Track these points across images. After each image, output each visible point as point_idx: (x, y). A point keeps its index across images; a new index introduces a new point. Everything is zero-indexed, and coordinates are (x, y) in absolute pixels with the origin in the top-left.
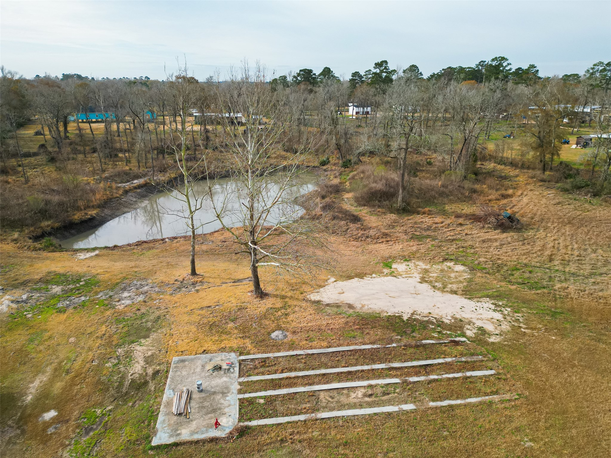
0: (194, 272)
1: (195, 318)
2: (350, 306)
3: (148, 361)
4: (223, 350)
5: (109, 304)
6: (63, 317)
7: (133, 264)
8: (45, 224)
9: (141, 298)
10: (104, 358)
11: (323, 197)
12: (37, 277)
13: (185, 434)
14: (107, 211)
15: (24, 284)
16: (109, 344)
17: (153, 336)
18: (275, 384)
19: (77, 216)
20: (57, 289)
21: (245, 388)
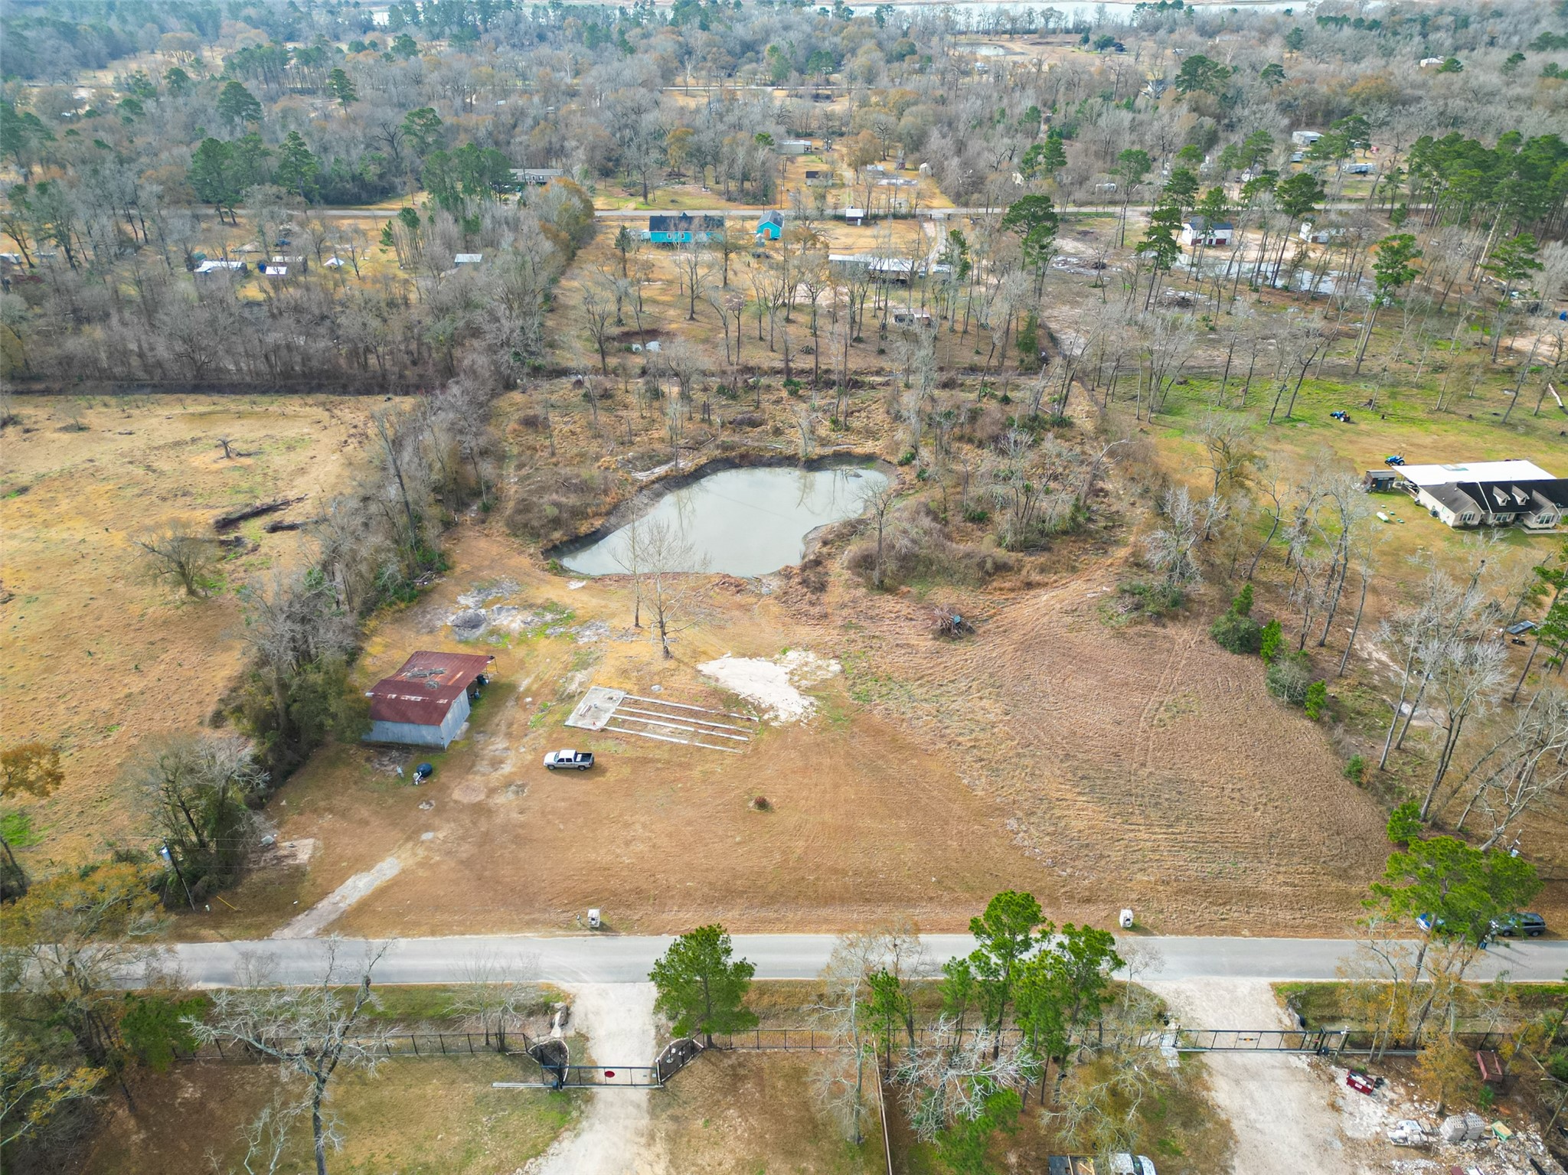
0: (637, 625)
1: (618, 663)
2: (717, 680)
3: (581, 684)
4: (620, 688)
5: (575, 640)
6: (548, 641)
7: (603, 603)
8: (557, 535)
9: (595, 639)
10: (560, 676)
11: (825, 543)
12: (539, 601)
13: (579, 724)
14: (613, 520)
15: (531, 606)
16: (565, 668)
17: (590, 669)
18: (632, 714)
19: (584, 528)
20: (549, 617)
21: (618, 712)
